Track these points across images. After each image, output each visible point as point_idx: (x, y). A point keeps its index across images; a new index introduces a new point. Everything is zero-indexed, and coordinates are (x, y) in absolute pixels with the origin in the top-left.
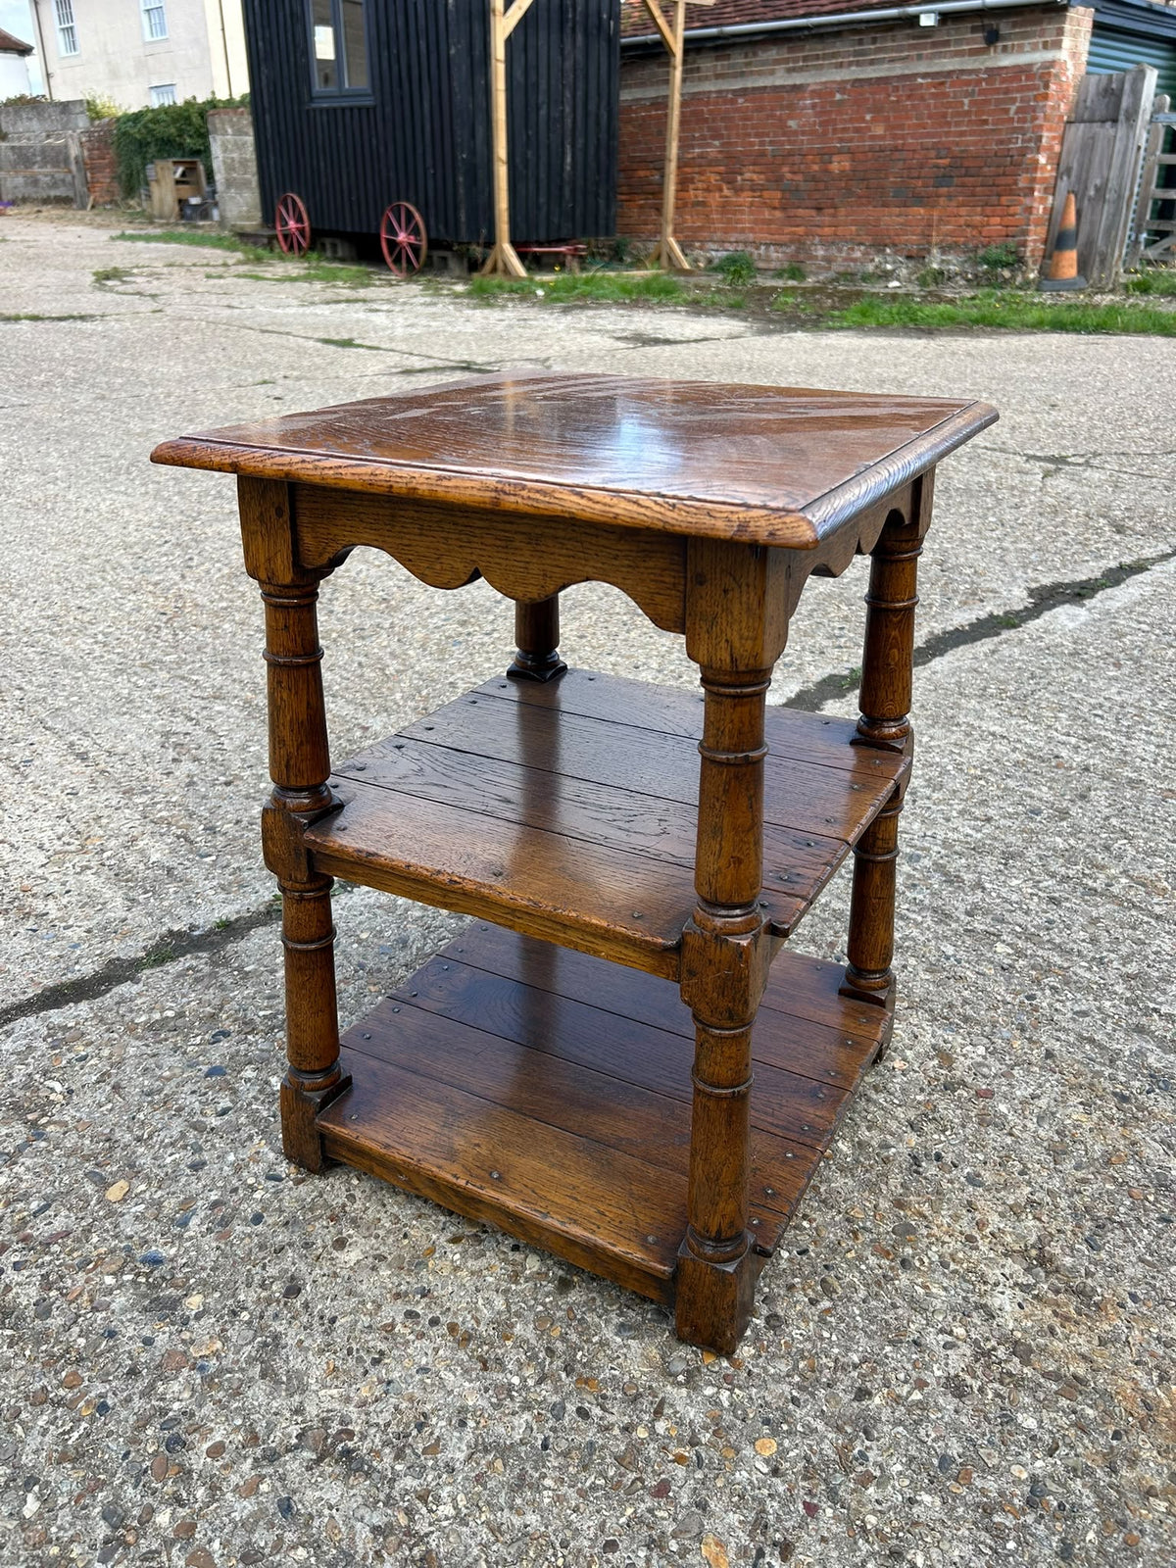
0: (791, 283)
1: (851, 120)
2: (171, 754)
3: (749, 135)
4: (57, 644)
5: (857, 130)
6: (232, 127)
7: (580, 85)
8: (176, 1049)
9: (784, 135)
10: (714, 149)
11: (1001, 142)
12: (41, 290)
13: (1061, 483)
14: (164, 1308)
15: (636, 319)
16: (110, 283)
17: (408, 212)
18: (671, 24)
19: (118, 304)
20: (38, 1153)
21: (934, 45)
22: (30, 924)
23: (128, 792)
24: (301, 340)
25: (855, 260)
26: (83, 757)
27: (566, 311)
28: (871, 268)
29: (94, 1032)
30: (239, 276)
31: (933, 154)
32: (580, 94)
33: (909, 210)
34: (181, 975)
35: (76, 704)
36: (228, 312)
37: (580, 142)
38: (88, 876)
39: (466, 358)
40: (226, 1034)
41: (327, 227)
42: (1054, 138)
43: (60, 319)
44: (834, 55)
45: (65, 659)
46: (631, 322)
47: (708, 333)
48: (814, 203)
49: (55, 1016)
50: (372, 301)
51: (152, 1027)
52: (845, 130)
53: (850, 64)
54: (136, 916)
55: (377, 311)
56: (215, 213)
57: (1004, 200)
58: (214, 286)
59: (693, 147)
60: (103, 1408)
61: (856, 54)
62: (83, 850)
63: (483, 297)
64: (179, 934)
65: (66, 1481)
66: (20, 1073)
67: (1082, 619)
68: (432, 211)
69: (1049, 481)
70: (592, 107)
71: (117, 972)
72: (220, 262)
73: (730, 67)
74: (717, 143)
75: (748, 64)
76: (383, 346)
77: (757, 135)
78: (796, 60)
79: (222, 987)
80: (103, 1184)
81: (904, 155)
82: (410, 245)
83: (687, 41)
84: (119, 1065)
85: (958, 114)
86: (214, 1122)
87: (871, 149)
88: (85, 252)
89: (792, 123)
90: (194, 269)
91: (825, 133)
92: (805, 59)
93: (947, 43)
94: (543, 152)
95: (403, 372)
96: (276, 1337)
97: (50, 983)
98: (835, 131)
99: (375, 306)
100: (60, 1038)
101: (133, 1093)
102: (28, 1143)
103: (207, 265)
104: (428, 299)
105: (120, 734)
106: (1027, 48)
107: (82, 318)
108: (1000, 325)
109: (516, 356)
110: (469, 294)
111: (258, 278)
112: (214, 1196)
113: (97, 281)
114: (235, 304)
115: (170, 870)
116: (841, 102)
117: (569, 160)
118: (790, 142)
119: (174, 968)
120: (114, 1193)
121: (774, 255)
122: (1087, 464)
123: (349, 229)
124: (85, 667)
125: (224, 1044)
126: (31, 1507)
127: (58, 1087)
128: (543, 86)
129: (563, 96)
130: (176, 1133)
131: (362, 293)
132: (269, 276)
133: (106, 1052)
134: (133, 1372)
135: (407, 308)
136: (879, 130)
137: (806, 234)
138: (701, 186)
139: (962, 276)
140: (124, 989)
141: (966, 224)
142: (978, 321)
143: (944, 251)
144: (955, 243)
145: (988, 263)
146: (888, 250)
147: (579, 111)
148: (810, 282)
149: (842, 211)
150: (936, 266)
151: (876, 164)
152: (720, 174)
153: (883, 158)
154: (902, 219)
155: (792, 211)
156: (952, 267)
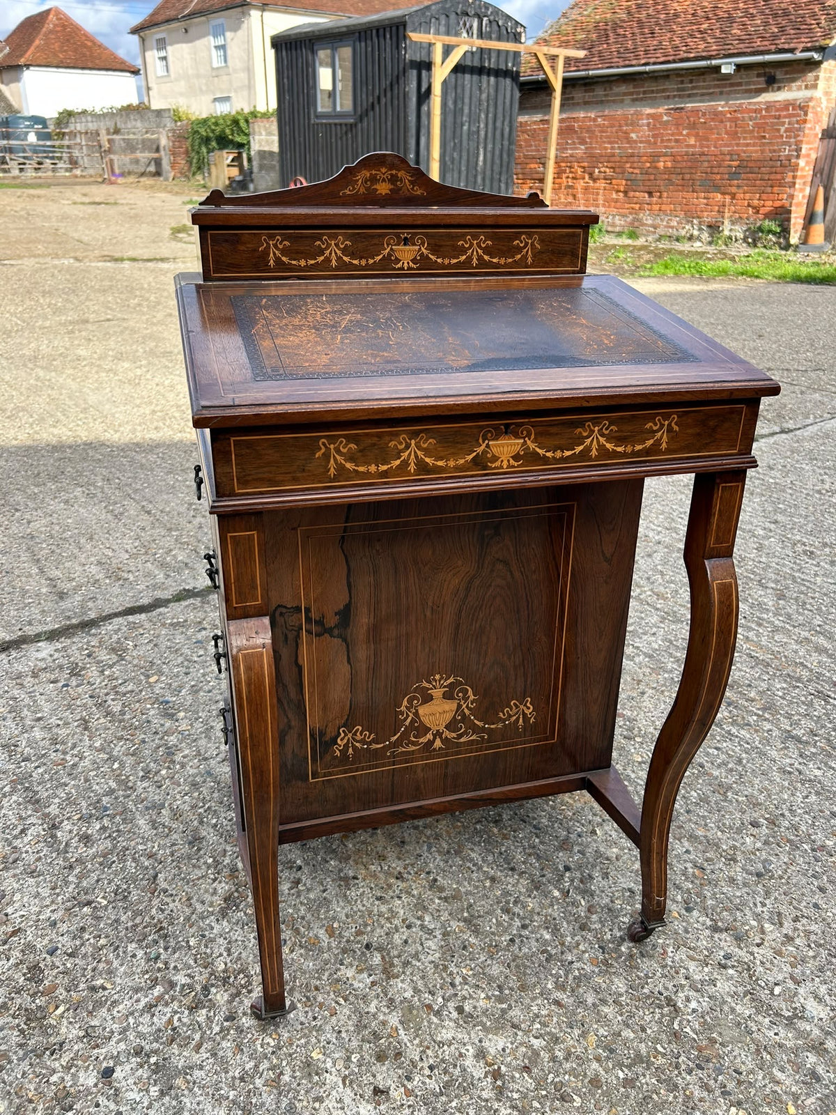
0: (629, 242)
1: (672, 135)
2: (192, 513)
3: (604, 142)
4: (138, 457)
5: (677, 141)
6: (265, 130)
7: (491, 109)
8: (182, 633)
9: (628, 143)
10: (580, 151)
11: (774, 151)
12: (138, 240)
14: (171, 716)
16: (181, 235)
18: (553, 68)
19: (184, 250)
20: (123, 665)
21: (732, 85)
22: (121, 582)
23: (170, 530)
25: (672, 227)
26: (149, 513)
28: (683, 233)
29: (147, 625)
31: (728, 157)
32: (490, 115)
33: (711, 195)
34: (186, 606)
35: (146, 488)
37: (490, 146)
38: (149, 564)
40: (205, 629)
42: (811, 149)
43: (148, 260)
44: (664, 90)
45: (142, 465)
48: (647, 189)
49: (131, 618)
51: (171, 624)
52: (669, 140)
53: (675, 96)
54: (169, 582)
56: (251, 186)
57: (776, 189)
59: (567, 149)
60: (144, 742)
61: (678, 90)
62: (146, 553)
64: (188, 590)
65: (130, 761)
66: (115, 637)
70: (499, 124)
71: (158, 604)
73: (593, 96)
74: (583, 147)
75: (606, 95)
77: (610, 143)
78: (638, 93)
79: (205, 612)
80: (148, 677)
81: (709, 158)
83: (565, 80)
84: (158, 637)
85: (745, 132)
86: (196, 659)
87: (687, 152)
88: (167, 213)
89: (633, 136)
91: (655, 143)
92: (644, 92)
93: (740, 84)
94: (464, 154)
96: (212, 727)
97: (129, 606)
98: (662, 141)
100: (133, 626)
101: (163, 647)
102: (118, 661)
105: (167, 502)
106: (794, 88)
107: (162, 260)
108: (757, 277)
112: (193, 683)
113: (172, 233)
115: (186, 564)
116: (668, 121)
117: (481, 158)
118: (632, 148)
119: (184, 603)
120: (152, 680)
121: (618, 222)
124: (152, 470)
125: (204, 632)
126: (116, 766)
127: (131, 644)
128: (466, 111)
129: (479, 116)
130: (179, 662)
133: (152, 632)
134: (156, 733)
136: (692, 141)
137: (640, 209)
138: (571, 175)
139: (745, 240)
140: (161, 610)
141: (749, 205)
142: (742, 274)
143: (733, 223)
144: (740, 218)
145: (762, 232)
146: (695, 221)
147: (490, 126)
148: (641, 241)
149: (665, 194)
150: (726, 233)
151: (689, 164)
152: (584, 167)
153: (694, 160)
154: (705, 201)
155: (631, 194)
156: (738, 234)
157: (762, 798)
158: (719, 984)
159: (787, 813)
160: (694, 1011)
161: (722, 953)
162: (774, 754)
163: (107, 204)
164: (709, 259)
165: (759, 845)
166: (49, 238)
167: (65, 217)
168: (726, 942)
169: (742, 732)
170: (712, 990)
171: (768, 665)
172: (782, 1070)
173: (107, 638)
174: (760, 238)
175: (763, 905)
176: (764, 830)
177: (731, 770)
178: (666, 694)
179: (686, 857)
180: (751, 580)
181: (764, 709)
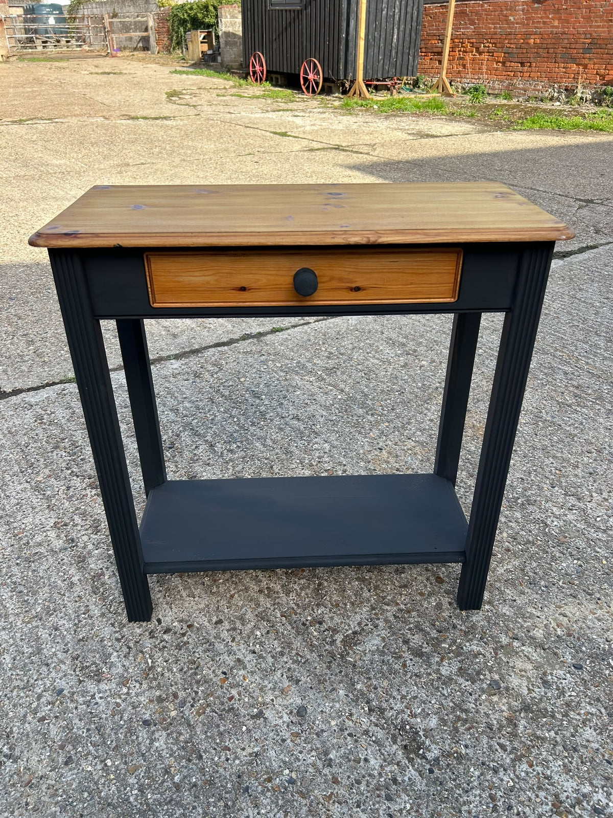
0: (505, 102)
1: (541, 18)
3: (489, 23)
5: (544, 23)
6: (230, 14)
8: (251, 357)
9: (507, 24)
10: (470, 30)
12: (144, 102)
13: (585, 212)
14: (258, 398)
15: (420, 123)
16: (173, 98)
17: (315, 64)
19: (180, 111)
20: (223, 372)
22: (207, 329)
24: (263, 132)
25: (538, 90)
27: (387, 118)
28: (546, 95)
29: (230, 352)
30: (232, 95)
31: (583, 36)
33: (569, 65)
34: (250, 343)
36: (229, 115)
37: (402, 27)
39: (338, 143)
40: (264, 355)
41: (274, 70)
43: (156, 119)
46: (417, 124)
47: (453, 132)
48: (520, 60)
49: (219, 349)
50: (294, 110)
51: (244, 352)
52: (538, 22)
55: (298, 116)
56: (219, 59)
58: (221, 101)
59: (460, 28)
60: (247, 409)
63: (347, 109)
64: (248, 334)
66: (213, 359)
67: (560, 264)
68: (326, 63)
69: (580, 211)
70: (409, 9)
72: (223, 87)
74: (472, 27)
76: (300, 136)
77: (493, 24)
80: (239, 378)
81: (569, 36)
82: (314, 80)
84: (238, 359)
85: (597, 16)
87: (552, 33)
88: (160, 81)
89: (511, 18)
90: (211, 91)
91: (528, 24)
94: (383, 33)
95: (309, 150)
97: (216, 342)
98: (533, 23)
99: (297, 114)
100: (222, 353)
101: (243, 364)
102: (219, 371)
103: (217, 88)
104: (321, 110)
107: (166, 118)
108: (601, 130)
109: (361, 143)
110: (341, 107)
111: (241, 96)
113: (168, 97)
114: (232, 111)
116: (538, 7)
117: (395, 37)
118: (510, 28)
119: (248, 341)
120: (242, 380)
121: (497, 86)
122: (602, 204)
123: (285, 71)
125: (263, 357)
126: (235, 420)
127: (224, 362)
129: (395, 4)
130: (254, 371)
131: (291, 106)
132: (246, 95)
133: (234, 356)
134: (252, 405)
135: (311, 114)
136: (556, 23)
137: (514, 76)
138: (462, 49)
139: (592, 101)
140: (236, 344)
141: (597, 74)
142: (590, 127)
143: (585, 88)
144: (590, 83)
145: (606, 94)
146: (556, 86)
147: (403, 11)
148: (514, 101)
149: (534, 65)
150: (579, 95)
151: (553, 41)
152: (473, 43)
153: (557, 38)
154: (564, 70)
155: (508, 64)
156: (588, 96)
157: (593, 440)
158: (568, 516)
159: (607, 447)
160: (555, 526)
161: (570, 504)
162: (601, 420)
163: (115, 74)
164: (566, 116)
165: (591, 461)
166: (82, 102)
167: (88, 85)
168: (572, 500)
169: (583, 410)
170: (565, 518)
171: (600, 377)
172: (600, 548)
173: (209, 359)
174: (604, 99)
175: (592, 486)
176: (594, 455)
177: (577, 427)
178: (539, 391)
179: (551, 465)
180: (591, 331)
181: (596, 399)
